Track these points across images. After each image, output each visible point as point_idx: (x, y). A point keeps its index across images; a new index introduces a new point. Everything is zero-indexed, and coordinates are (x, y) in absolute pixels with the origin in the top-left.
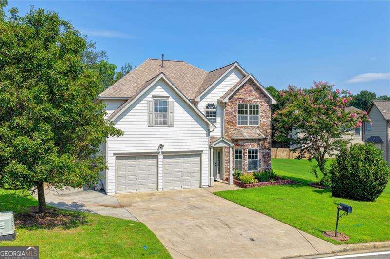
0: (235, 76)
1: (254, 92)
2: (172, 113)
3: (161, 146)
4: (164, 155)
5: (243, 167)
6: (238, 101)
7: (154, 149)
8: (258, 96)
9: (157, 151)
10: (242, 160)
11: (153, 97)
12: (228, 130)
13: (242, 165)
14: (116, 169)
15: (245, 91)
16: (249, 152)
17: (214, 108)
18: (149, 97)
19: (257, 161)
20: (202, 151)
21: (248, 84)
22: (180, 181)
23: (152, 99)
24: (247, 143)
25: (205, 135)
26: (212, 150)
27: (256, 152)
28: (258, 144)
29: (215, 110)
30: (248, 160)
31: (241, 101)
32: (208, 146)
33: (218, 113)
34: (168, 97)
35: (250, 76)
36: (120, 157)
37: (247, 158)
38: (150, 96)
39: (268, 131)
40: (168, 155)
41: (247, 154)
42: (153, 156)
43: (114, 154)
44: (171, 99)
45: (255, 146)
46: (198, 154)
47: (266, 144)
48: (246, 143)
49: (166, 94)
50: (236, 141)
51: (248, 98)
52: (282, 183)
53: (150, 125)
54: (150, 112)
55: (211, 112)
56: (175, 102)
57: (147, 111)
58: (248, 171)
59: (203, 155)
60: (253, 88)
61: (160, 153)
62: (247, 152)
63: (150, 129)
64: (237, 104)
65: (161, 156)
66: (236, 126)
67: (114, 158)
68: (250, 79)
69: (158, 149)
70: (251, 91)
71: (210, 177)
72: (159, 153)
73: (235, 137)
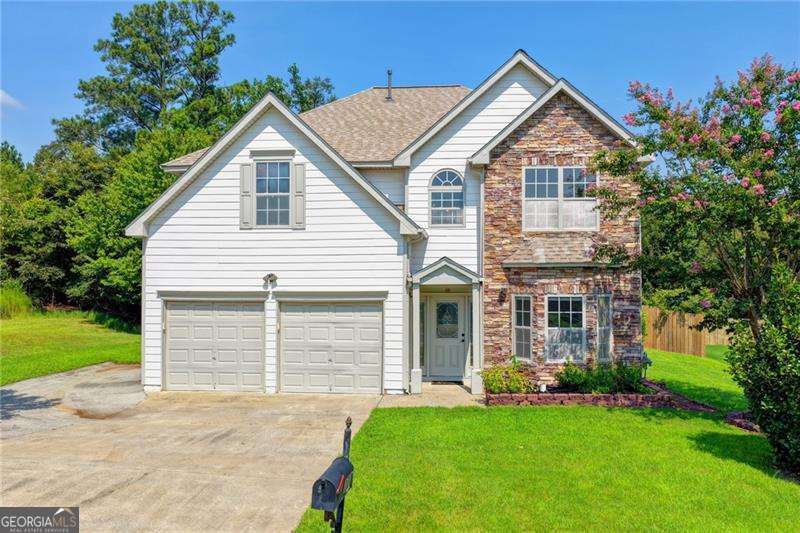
0: (523, 91)
1: (580, 132)
2: (301, 194)
3: (271, 279)
4: (280, 303)
5: (533, 348)
6: (525, 161)
7: (256, 285)
8: (594, 142)
9: (262, 289)
10: (531, 328)
11: (254, 154)
12: (494, 242)
13: (532, 342)
14: (164, 331)
15: (548, 130)
16: (553, 305)
17: (458, 182)
18: (243, 157)
19: (580, 333)
20: (385, 294)
21: (557, 110)
22: (325, 372)
23: (251, 161)
24: (545, 277)
25: (395, 250)
26: (416, 293)
27: (577, 305)
28: (582, 283)
29: (458, 189)
30: (547, 328)
31: (535, 160)
32: (401, 282)
33: (469, 197)
34: (291, 153)
35: (561, 85)
36: (174, 301)
37: (544, 322)
38: (246, 152)
39: (628, 245)
40: (290, 302)
41: (546, 311)
42: (251, 302)
43: (161, 294)
44: (299, 158)
45: (570, 288)
46: (373, 302)
47: (622, 284)
48: (540, 277)
49: (286, 145)
50: (515, 274)
51: (560, 149)
52: (627, 402)
53: (245, 226)
54: (245, 194)
55: (447, 195)
56: (310, 166)
57: (237, 191)
58: (548, 361)
59: (387, 305)
60: (576, 119)
61: (270, 296)
62: (546, 303)
63: (246, 235)
64: (524, 169)
65: (271, 305)
66: (519, 231)
67: (159, 304)
68: (561, 93)
69: (265, 286)
70: (568, 129)
71: (411, 367)
72: (266, 295)
73: (512, 261)
